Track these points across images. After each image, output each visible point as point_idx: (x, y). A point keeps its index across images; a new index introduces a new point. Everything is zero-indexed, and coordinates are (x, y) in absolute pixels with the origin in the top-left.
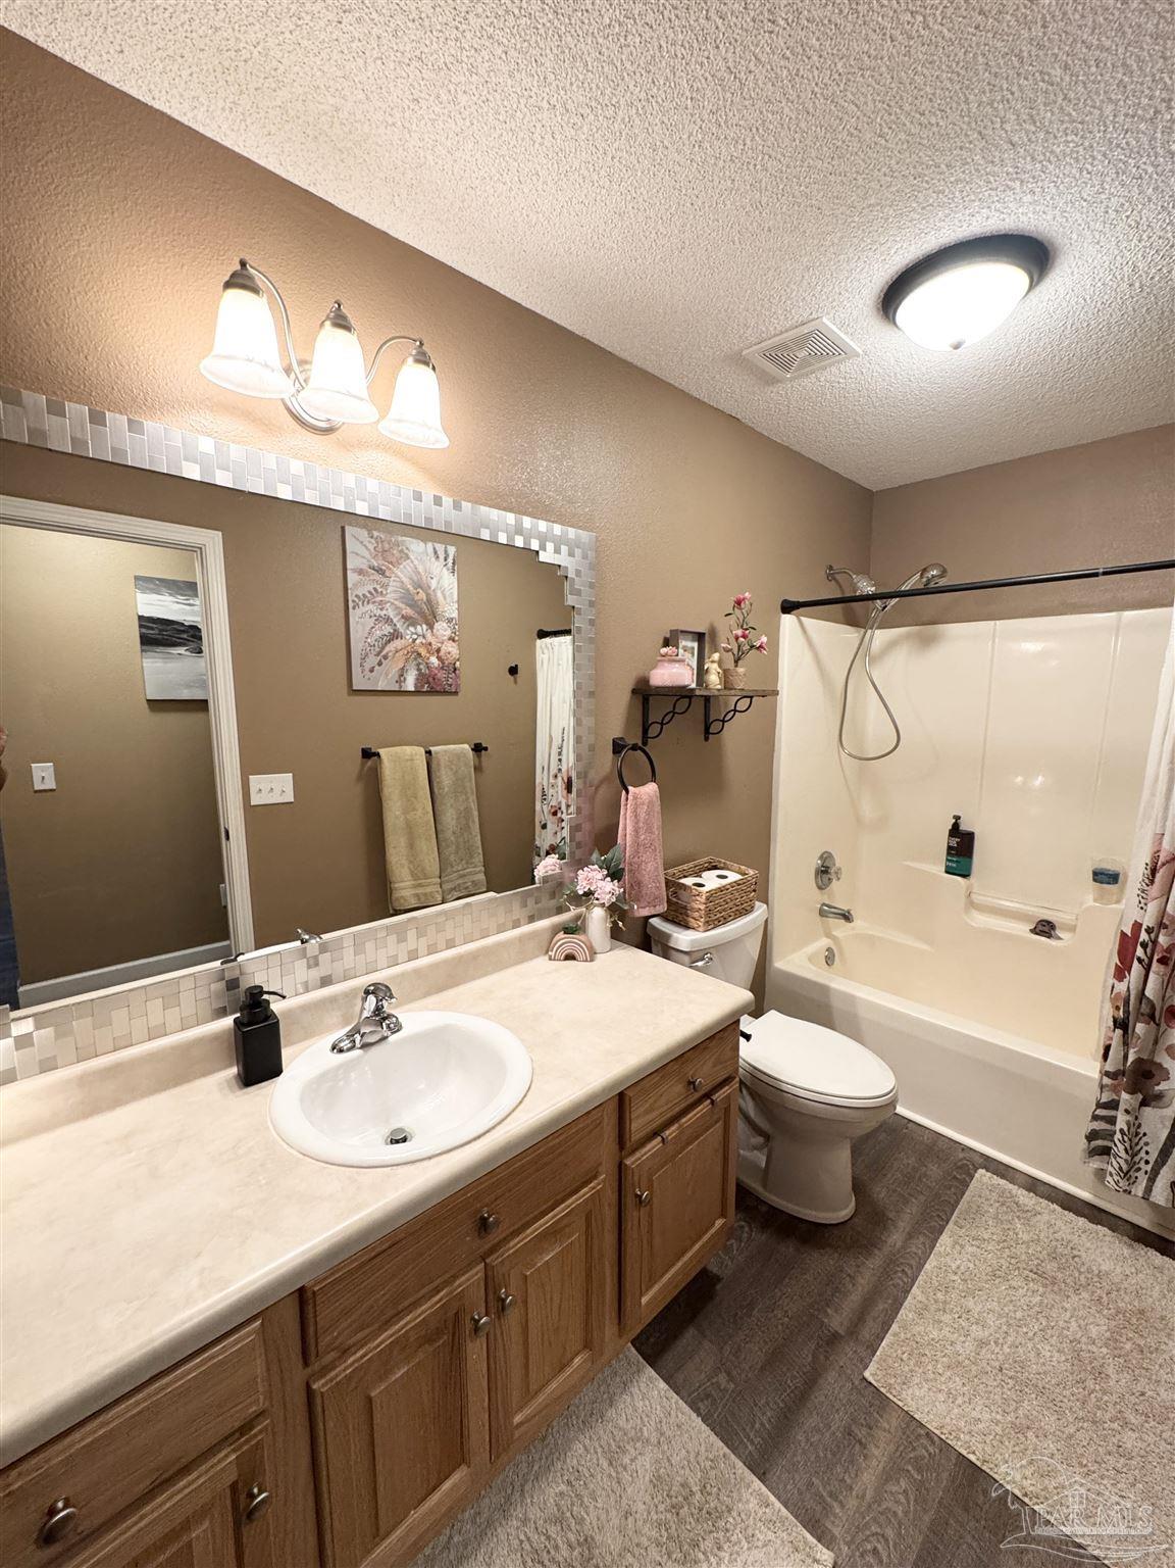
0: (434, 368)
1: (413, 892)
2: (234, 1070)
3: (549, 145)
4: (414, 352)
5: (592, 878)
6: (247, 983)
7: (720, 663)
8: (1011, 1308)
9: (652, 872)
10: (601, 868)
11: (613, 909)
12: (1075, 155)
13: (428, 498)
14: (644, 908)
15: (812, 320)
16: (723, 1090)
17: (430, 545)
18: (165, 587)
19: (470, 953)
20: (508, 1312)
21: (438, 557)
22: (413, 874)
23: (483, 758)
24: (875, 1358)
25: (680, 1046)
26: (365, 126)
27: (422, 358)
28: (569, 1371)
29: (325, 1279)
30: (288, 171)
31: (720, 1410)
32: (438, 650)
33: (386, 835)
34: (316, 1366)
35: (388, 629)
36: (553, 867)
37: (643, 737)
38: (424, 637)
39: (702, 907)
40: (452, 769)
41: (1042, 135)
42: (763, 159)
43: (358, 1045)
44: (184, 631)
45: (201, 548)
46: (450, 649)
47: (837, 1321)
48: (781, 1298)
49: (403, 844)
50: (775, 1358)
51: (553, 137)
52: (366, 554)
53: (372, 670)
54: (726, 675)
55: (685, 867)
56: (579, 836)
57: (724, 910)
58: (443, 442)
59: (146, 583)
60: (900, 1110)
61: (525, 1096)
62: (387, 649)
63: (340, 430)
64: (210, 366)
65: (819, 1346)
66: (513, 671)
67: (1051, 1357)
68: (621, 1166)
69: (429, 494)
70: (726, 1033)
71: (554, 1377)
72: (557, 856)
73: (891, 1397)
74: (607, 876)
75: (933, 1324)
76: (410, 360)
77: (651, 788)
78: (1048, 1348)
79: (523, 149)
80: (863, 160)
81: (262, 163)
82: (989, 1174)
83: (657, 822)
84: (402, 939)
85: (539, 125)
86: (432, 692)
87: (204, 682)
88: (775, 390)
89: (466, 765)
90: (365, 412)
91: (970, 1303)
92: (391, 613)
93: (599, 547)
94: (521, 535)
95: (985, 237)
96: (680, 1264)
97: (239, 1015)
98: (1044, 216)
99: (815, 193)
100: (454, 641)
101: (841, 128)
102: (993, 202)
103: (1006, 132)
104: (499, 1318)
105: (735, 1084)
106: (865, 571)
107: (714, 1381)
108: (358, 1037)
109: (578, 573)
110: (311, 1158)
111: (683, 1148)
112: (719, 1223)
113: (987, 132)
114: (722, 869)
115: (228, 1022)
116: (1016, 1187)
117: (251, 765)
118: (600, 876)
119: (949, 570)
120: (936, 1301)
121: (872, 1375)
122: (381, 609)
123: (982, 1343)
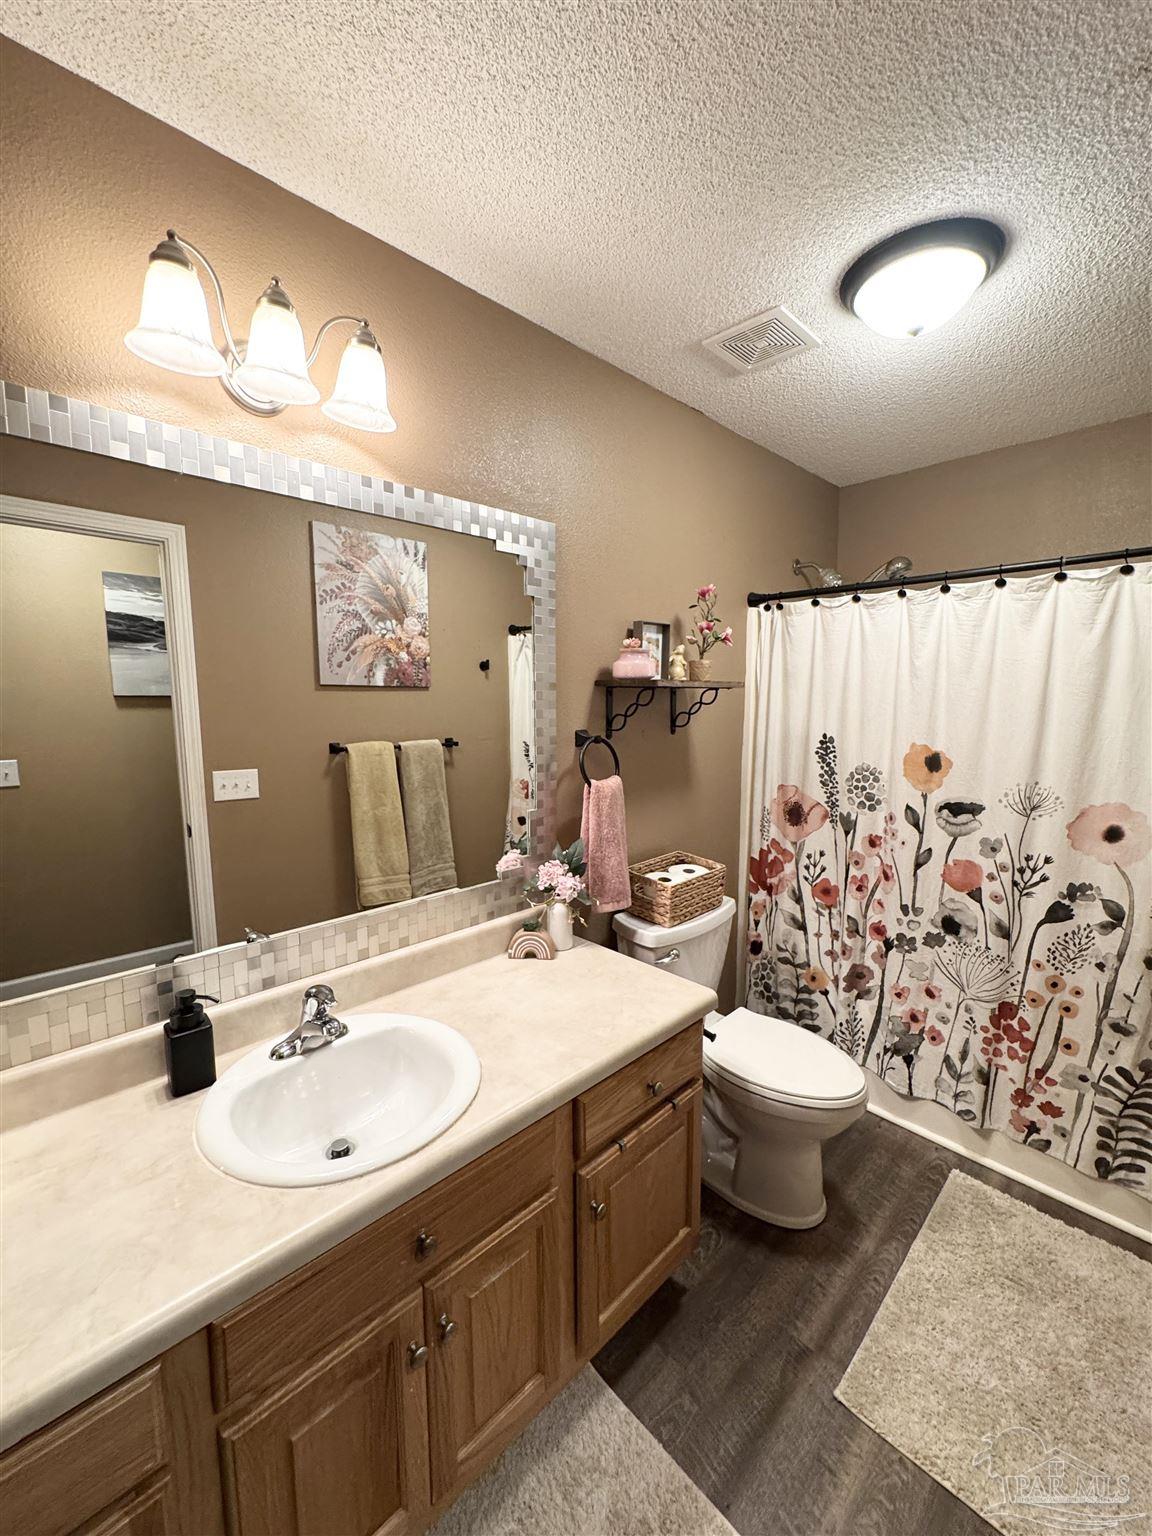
0: (379, 349)
1: (382, 888)
2: (165, 1079)
3: (492, 120)
4: (358, 332)
5: (554, 874)
6: (179, 986)
7: (685, 655)
8: (987, 1318)
9: (616, 867)
10: (562, 863)
11: (574, 905)
12: (1028, 133)
13: (378, 485)
14: (608, 903)
15: (771, 309)
16: (686, 1093)
17: (399, 541)
18: (135, 584)
19: (425, 952)
20: (450, 1338)
21: (408, 553)
22: (381, 869)
23: (454, 754)
24: (846, 1375)
25: (637, 1049)
26: (301, 97)
27: (365, 338)
28: (520, 1398)
29: (236, 1315)
30: (225, 146)
31: (682, 1434)
32: (408, 646)
33: (354, 830)
34: (228, 1411)
35: (357, 624)
36: (515, 863)
37: (607, 730)
38: (394, 632)
39: (668, 902)
40: (421, 764)
41: (994, 111)
42: (711, 135)
43: (298, 1051)
44: (152, 628)
45: (163, 542)
46: (420, 645)
47: (807, 1334)
48: (748, 1309)
49: (371, 840)
50: (742, 1375)
51: (496, 111)
52: (334, 549)
53: (340, 665)
54: (691, 667)
55: (652, 861)
56: (541, 830)
57: (690, 906)
58: (390, 426)
59: (114, 579)
60: (871, 1107)
61: (470, 1105)
62: (355, 644)
63: (284, 412)
64: (133, 339)
65: (787, 1362)
66: (484, 666)
67: (1030, 1372)
68: (575, 1175)
69: (379, 479)
70: (691, 1031)
71: (503, 1405)
72: (519, 851)
73: (861, 1417)
74: (569, 871)
75: (906, 1337)
76: (354, 341)
77: (615, 781)
78: (1026, 1362)
79: (466, 124)
80: (814, 137)
81: (198, 137)
82: (963, 1175)
83: (620, 817)
84: (351, 937)
85: (480, 97)
86: (402, 687)
87: (169, 677)
88: (737, 382)
89: (437, 762)
90: (307, 394)
91: (944, 1313)
92: (360, 608)
93: (559, 536)
94: (478, 523)
95: (940, 221)
96: (642, 1277)
97: (168, 1021)
98: (999, 198)
99: (767, 173)
100: (424, 636)
101: (790, 102)
102: (947, 183)
103: (958, 107)
104: (440, 1347)
105: (699, 1085)
106: (832, 565)
107: (676, 1402)
108: (298, 1043)
109: (538, 563)
110: (232, 1176)
111: (644, 1155)
112: (683, 1233)
113: (938, 107)
114: (690, 863)
115: (158, 1028)
116: (991, 1188)
117: (214, 761)
118: (561, 871)
119: (913, 563)
120: (909, 1312)
121: (845, 1393)
122: (350, 604)
123: (956, 1357)
